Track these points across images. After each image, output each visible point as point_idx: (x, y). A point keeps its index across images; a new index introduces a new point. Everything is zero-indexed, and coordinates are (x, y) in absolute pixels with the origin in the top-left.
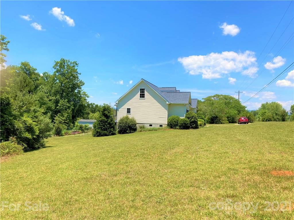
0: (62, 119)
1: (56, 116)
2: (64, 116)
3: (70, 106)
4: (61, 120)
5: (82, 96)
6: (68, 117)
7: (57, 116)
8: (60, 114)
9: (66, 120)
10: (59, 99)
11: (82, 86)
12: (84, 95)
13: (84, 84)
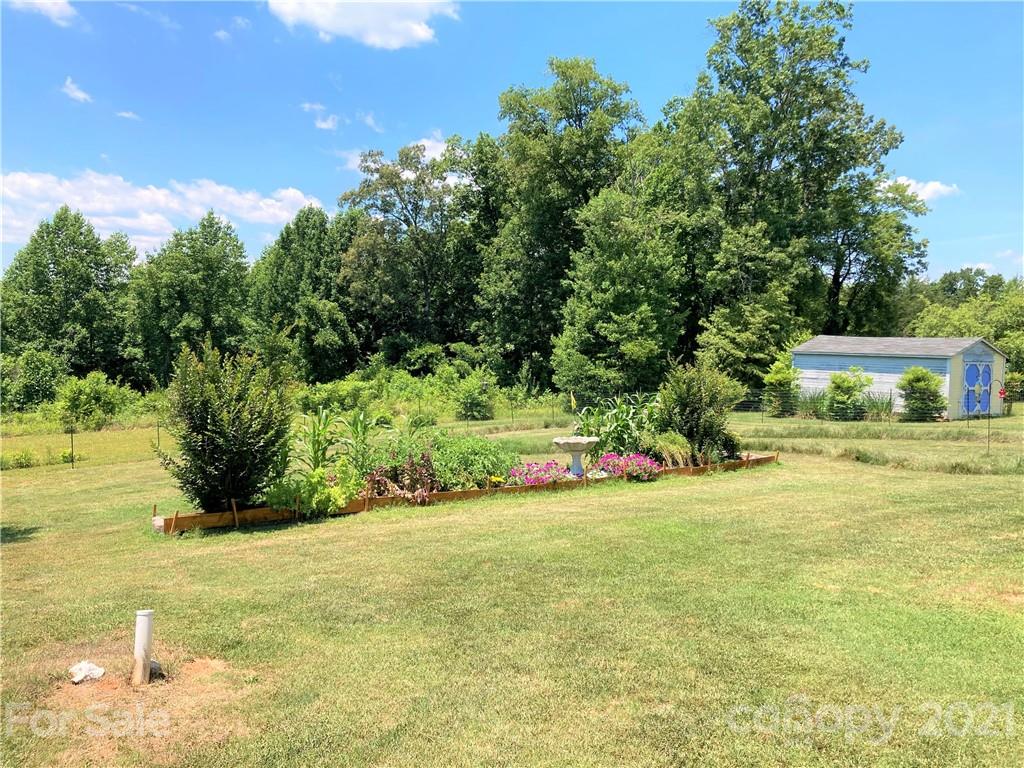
0: (733, 341)
1: (707, 325)
2: (746, 327)
3: (789, 261)
4: (730, 347)
5: (883, 208)
6: (772, 331)
7: (710, 322)
8: (722, 310)
9: (761, 349)
10: (722, 223)
11: (886, 152)
12: (896, 202)
13: (896, 141)
